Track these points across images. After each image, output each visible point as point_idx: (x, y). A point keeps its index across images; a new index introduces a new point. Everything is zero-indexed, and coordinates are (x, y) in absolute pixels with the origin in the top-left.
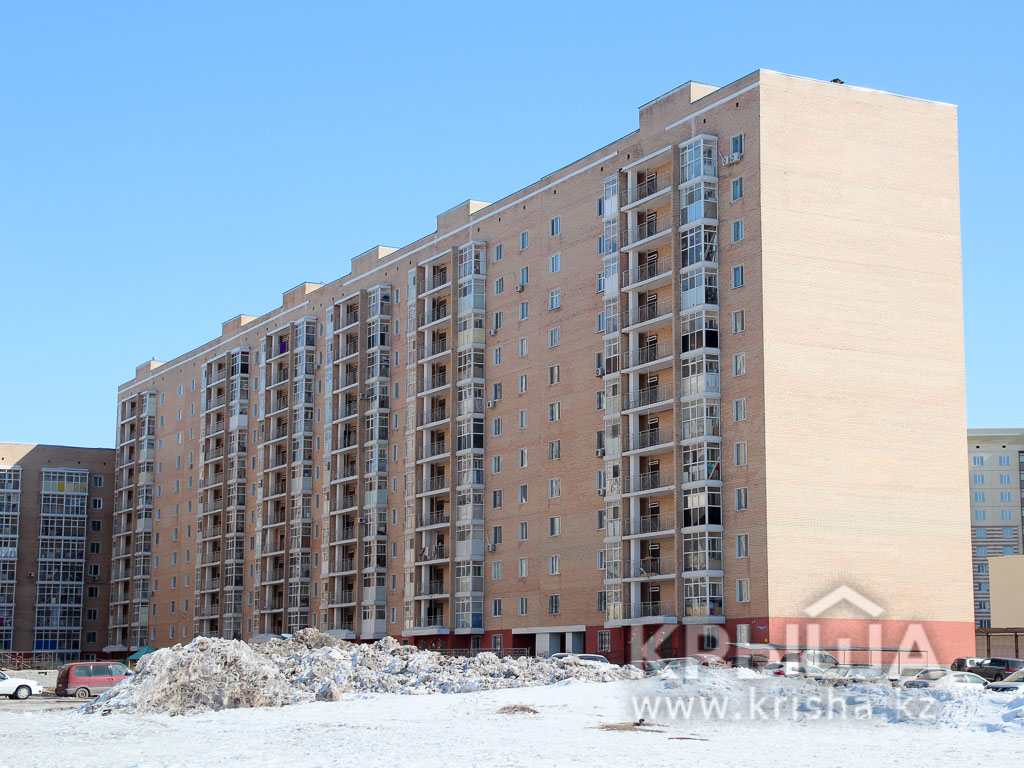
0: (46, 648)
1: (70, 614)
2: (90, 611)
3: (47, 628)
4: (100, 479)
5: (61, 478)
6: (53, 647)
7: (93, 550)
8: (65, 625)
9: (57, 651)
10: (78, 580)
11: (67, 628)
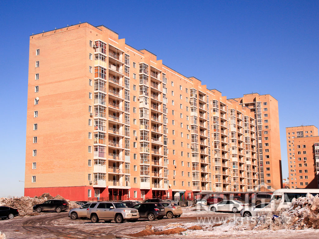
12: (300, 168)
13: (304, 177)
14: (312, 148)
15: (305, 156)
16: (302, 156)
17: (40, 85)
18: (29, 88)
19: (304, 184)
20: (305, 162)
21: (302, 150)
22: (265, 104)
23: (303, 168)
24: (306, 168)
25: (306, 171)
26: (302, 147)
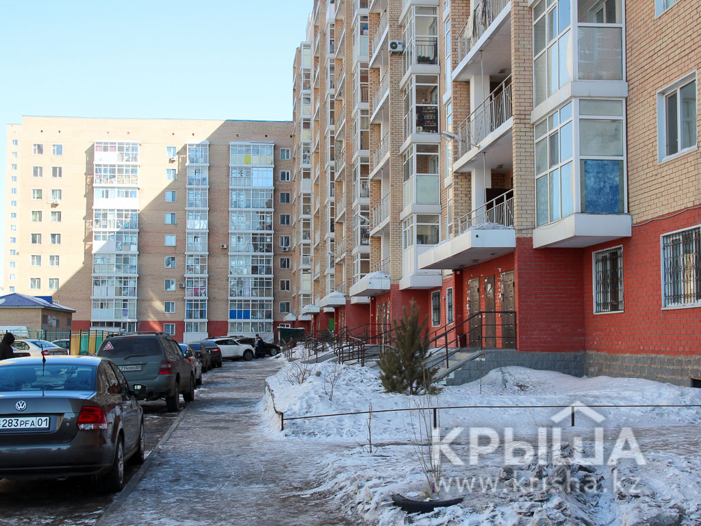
0: (240, 317)
1: (262, 284)
2: (283, 282)
3: (240, 298)
4: (288, 151)
5: (248, 151)
6: (247, 317)
7: (283, 222)
8: (257, 296)
9: (250, 320)
10: (267, 251)
11: (259, 298)
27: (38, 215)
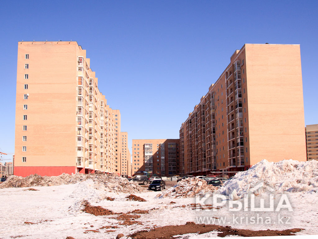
1: (174, 168)
2: (177, 167)
3: (170, 170)
4: (178, 144)
5: (171, 145)
7: (177, 157)
9: (172, 174)
10: (175, 162)
12: (135, 159)
13: (137, 164)
14: (143, 147)
15: (138, 151)
16: (137, 151)
17: (30, 84)
18: (17, 85)
19: (137, 168)
20: (138, 155)
21: (137, 147)
22: (116, 116)
23: (137, 158)
24: (138, 159)
25: (138, 160)
26: (137, 145)
27: (135, 157)
